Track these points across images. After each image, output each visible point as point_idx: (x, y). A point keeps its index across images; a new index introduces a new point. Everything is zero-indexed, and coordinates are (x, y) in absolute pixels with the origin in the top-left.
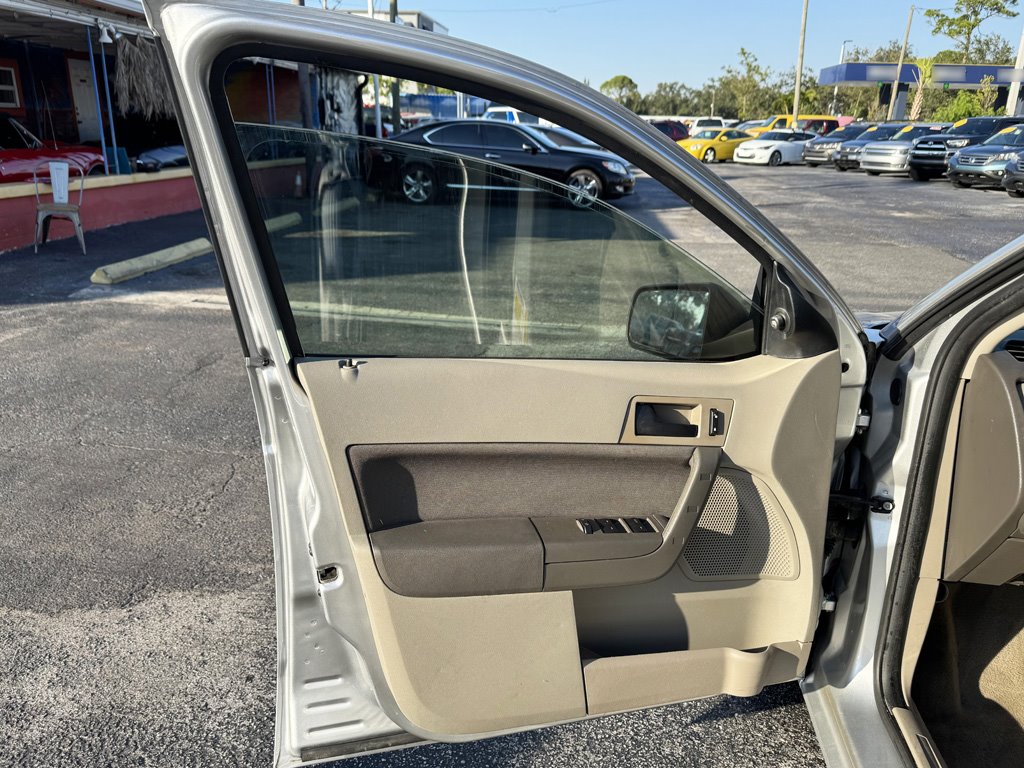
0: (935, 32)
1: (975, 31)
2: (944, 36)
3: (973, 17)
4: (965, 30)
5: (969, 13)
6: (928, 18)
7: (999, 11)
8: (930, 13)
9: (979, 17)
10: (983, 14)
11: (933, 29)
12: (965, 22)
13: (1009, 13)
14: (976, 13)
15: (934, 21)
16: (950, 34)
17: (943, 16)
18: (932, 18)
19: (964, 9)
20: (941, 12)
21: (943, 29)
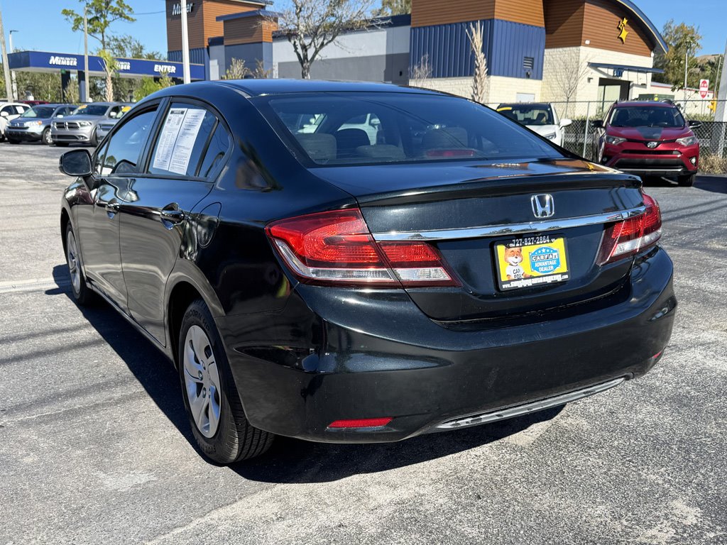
0: (76, 28)
1: (107, 30)
3: (102, 19)
4: (99, 29)
5: (98, 15)
7: (121, 16)
8: (65, 12)
9: (107, 19)
10: (109, 17)
11: (73, 26)
12: (96, 22)
13: (128, 18)
14: (105, 17)
15: (73, 22)
17: (78, 15)
18: (69, 17)
19: (93, 12)
20: (75, 13)
21: (80, 27)
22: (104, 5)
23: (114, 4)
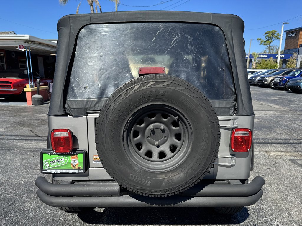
0: (260, 44)
1: (271, 45)
2: (263, 45)
4: (268, 44)
6: (258, 41)
7: (277, 38)
10: (273, 39)
12: (268, 41)
14: (271, 39)
15: (260, 42)
16: (264, 45)
19: (268, 38)
20: (261, 39)
21: (262, 43)
22: (272, 35)
23: (275, 35)
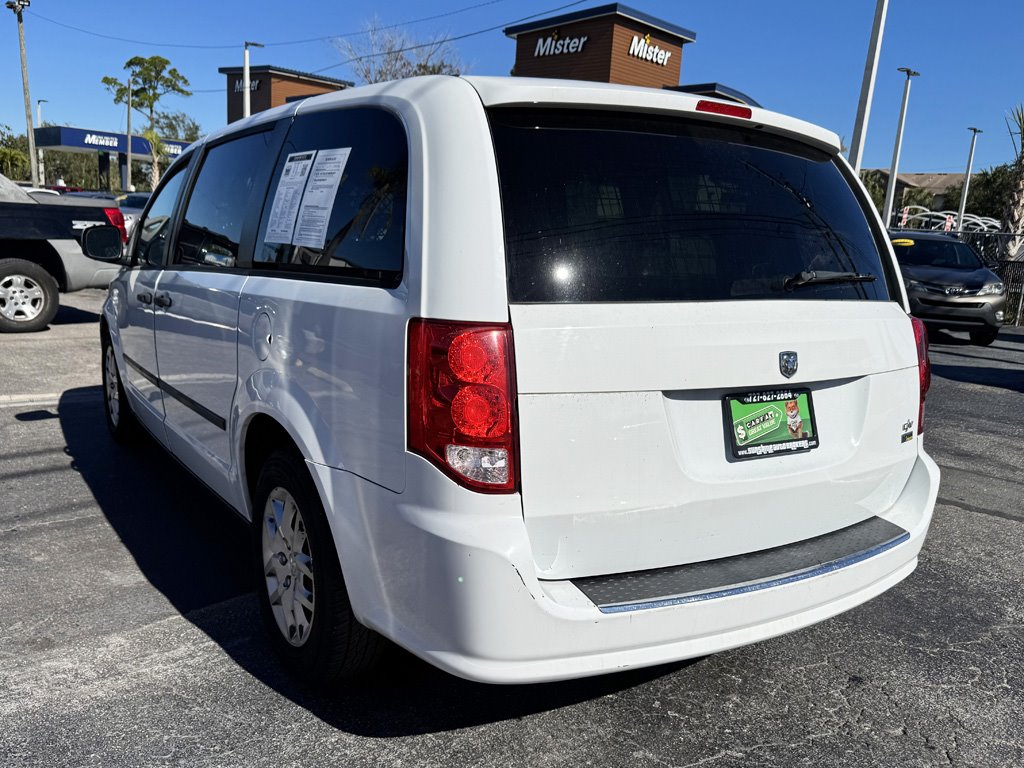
0: (118, 100)
1: (157, 105)
3: (151, 92)
4: (146, 103)
5: (146, 86)
6: (107, 86)
7: (174, 89)
8: (106, 80)
9: (158, 91)
10: (160, 89)
11: (115, 97)
12: (142, 95)
13: (182, 91)
14: (155, 88)
16: (133, 105)
17: (121, 85)
18: (111, 86)
19: (140, 81)
20: (118, 82)
21: (123, 99)
22: (153, 74)
23: (165, 74)
